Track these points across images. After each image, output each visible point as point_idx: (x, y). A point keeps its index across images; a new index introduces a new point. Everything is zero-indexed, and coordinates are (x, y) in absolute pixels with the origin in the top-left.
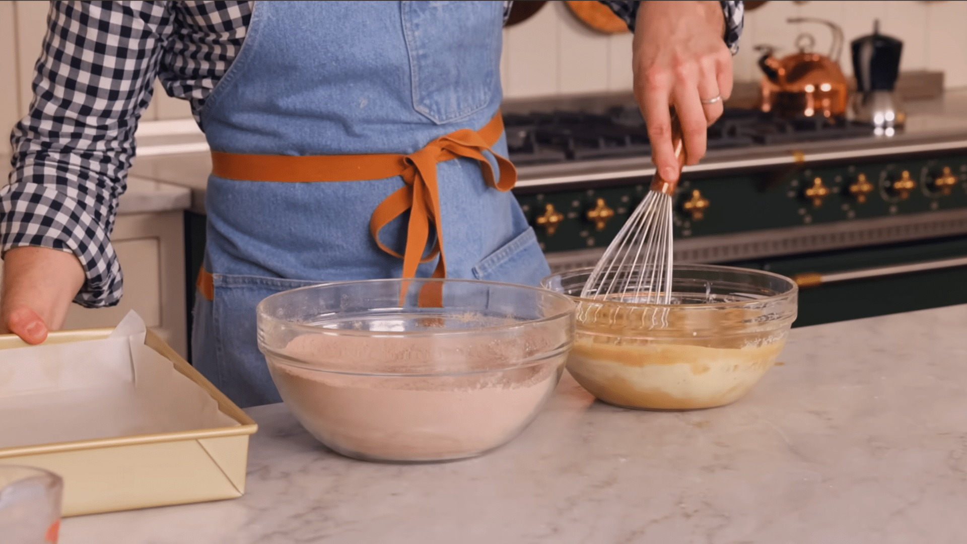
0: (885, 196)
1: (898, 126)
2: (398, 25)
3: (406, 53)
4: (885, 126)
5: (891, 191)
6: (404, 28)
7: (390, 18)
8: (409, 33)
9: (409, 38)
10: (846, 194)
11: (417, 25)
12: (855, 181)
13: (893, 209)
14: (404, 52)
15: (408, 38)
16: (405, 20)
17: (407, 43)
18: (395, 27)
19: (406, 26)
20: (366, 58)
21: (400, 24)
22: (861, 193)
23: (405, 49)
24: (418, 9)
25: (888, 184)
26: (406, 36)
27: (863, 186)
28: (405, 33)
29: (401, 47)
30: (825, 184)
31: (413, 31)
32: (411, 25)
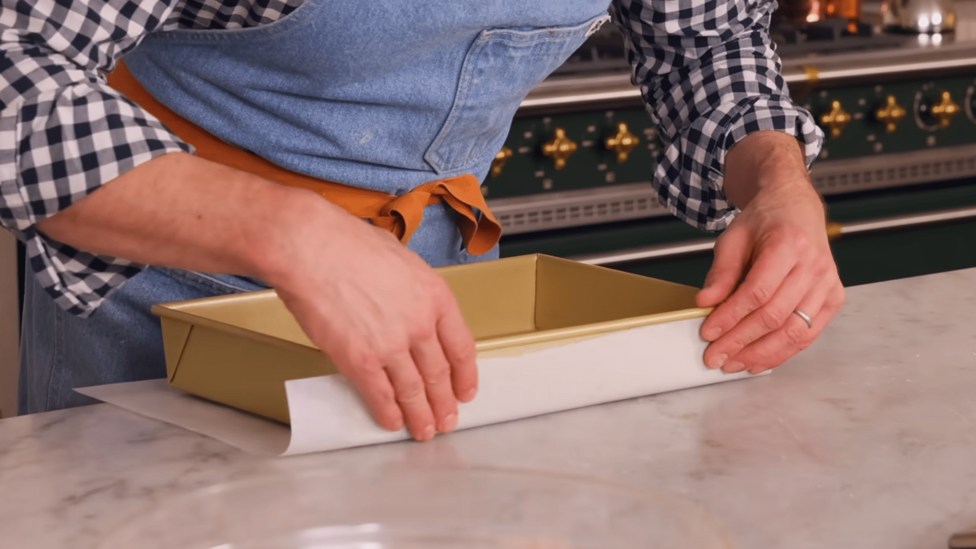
0: (920, 124)
1: (948, 32)
2: (457, 64)
3: (452, 99)
4: (930, 32)
5: (928, 117)
6: (463, 69)
7: (452, 53)
8: (467, 77)
9: (464, 85)
10: (872, 121)
11: (481, 72)
12: (883, 104)
13: (931, 140)
14: (449, 98)
15: (462, 84)
16: (468, 60)
17: (459, 89)
18: (452, 64)
19: (466, 68)
20: (399, 90)
21: (460, 63)
22: (891, 119)
23: (452, 95)
24: (490, 53)
25: (924, 108)
26: (461, 81)
27: (892, 110)
28: (462, 77)
29: (448, 91)
30: (845, 108)
31: (472, 76)
32: (474, 68)
